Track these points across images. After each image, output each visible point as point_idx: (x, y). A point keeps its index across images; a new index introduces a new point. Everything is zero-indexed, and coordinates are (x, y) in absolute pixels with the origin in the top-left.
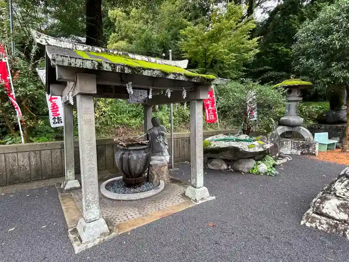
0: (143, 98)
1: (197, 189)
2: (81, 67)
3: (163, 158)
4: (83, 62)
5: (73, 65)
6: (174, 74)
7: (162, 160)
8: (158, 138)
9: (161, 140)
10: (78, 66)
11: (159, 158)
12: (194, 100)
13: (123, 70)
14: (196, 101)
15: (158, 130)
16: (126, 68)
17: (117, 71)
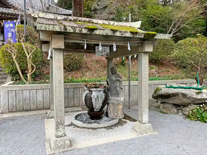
0: (106, 53)
1: (143, 125)
2: (53, 30)
3: (119, 99)
4: (53, 27)
5: (47, 29)
6: (121, 32)
7: (118, 101)
8: (115, 83)
9: (118, 85)
10: (50, 30)
11: (116, 98)
12: (141, 52)
13: (81, 31)
14: (143, 54)
15: (115, 77)
16: (83, 30)
17: (77, 32)
